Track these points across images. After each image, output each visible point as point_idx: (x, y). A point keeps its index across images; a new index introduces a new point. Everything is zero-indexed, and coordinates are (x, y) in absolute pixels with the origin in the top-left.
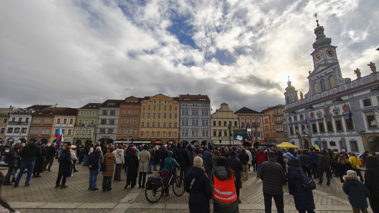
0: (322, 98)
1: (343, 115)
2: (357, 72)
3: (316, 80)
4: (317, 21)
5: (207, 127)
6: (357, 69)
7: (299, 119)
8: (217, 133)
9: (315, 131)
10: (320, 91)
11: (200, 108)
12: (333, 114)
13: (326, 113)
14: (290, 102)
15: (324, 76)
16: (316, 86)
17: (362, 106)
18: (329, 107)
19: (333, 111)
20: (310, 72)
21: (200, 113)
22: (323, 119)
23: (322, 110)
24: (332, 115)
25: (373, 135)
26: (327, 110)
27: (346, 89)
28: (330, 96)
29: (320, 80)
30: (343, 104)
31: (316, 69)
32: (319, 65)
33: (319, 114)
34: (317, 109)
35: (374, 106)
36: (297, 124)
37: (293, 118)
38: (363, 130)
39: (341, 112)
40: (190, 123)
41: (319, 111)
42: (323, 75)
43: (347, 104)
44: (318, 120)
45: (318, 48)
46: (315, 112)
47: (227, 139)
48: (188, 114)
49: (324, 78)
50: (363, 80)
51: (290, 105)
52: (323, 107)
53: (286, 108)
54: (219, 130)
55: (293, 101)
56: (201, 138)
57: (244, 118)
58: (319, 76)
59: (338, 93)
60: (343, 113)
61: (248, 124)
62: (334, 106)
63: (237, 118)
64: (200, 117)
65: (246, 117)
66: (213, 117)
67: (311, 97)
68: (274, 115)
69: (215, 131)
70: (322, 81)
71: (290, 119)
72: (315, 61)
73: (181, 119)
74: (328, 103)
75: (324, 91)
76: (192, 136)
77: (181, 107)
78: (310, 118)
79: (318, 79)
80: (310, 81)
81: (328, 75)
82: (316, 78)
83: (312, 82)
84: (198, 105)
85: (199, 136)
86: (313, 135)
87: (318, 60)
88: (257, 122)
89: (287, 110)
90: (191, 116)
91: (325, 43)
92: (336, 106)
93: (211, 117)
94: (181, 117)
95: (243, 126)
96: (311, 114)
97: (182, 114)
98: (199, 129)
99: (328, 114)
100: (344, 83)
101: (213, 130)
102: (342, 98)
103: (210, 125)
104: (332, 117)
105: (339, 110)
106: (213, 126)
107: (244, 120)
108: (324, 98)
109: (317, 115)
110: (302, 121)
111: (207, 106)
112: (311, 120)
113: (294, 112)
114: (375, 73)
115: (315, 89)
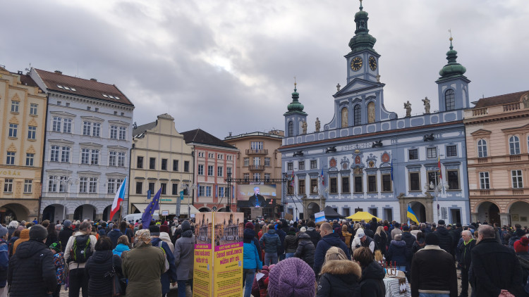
0: (351, 137)
1: (381, 168)
2: (407, 106)
3: (348, 103)
5: (120, 171)
6: (408, 102)
7: (307, 166)
8: (145, 187)
9: (334, 190)
10: (351, 123)
11: (107, 118)
12: (366, 166)
13: (356, 161)
14: (295, 133)
15: (361, 101)
16: (345, 113)
17: (406, 158)
18: (362, 153)
19: (367, 161)
20: (338, 86)
21: (105, 131)
22: (349, 171)
23: (351, 155)
24: (364, 167)
25: (414, 200)
26: (358, 158)
27: (390, 129)
28: (365, 135)
29: (353, 105)
30: (383, 152)
31: (350, 85)
32: (357, 80)
33: (345, 163)
34: (342, 152)
35: (421, 160)
36: (304, 175)
37: (296, 164)
38: (403, 192)
39: (378, 164)
40: (75, 155)
41: (345, 157)
42: (360, 98)
43: (388, 151)
44: (341, 172)
45: (358, 49)
46: (339, 159)
47: (167, 200)
48: (72, 132)
49: (361, 103)
50: (412, 121)
51: (293, 138)
52: (353, 152)
53: (283, 144)
54: (149, 179)
55: (301, 132)
56: (104, 199)
57: (204, 156)
58: (354, 99)
59: (379, 133)
60: (381, 165)
61: (210, 167)
62: (370, 153)
63: (190, 153)
64: (105, 144)
65: (206, 153)
66: (137, 146)
67: (335, 131)
68: (250, 152)
69: (140, 181)
70: (357, 109)
71: (290, 165)
72: (351, 71)
73: (47, 142)
74: (361, 146)
75: (358, 125)
76: (78, 191)
77: (51, 108)
78: (329, 167)
79: (350, 103)
80: (337, 102)
81: (366, 99)
82: (347, 100)
83: (340, 105)
84: (102, 109)
85: (97, 191)
86: (330, 197)
87: (355, 71)
88: (227, 166)
89: (286, 147)
90: (79, 137)
91: (368, 45)
92: (372, 153)
93: (134, 145)
94: (48, 137)
95: (200, 172)
96: (330, 161)
97: (51, 130)
98: (99, 174)
99: (358, 164)
100: (389, 119)
101: (136, 178)
102: (382, 142)
103: (128, 166)
104: (363, 169)
105: (376, 160)
106: (136, 167)
107: (204, 160)
108: (356, 137)
109: (341, 163)
110: (314, 170)
111: (125, 115)
112: (329, 172)
113: (301, 154)
114: (428, 114)
115: (344, 119)
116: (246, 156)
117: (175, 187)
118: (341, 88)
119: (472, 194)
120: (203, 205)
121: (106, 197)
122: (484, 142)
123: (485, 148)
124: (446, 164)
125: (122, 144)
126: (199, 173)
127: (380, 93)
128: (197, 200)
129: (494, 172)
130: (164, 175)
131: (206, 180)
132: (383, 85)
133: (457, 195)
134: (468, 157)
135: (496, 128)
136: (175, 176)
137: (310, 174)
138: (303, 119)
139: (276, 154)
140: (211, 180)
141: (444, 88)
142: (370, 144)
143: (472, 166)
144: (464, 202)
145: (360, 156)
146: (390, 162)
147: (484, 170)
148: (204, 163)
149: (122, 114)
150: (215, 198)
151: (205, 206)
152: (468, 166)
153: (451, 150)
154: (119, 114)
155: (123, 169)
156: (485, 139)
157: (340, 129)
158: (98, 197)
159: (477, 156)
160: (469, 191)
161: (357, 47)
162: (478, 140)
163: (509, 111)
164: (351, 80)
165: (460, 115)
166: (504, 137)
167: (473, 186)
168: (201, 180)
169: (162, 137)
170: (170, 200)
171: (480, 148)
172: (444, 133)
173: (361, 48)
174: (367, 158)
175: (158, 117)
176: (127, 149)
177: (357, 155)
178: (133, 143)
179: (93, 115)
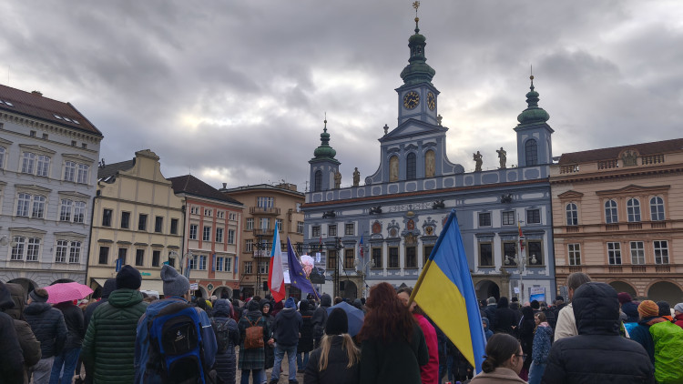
0: (402, 195)
2: (478, 158)
3: (399, 150)
4: (417, 20)
6: (478, 152)
7: (341, 232)
8: (113, 254)
9: (378, 265)
10: (404, 177)
11: (60, 149)
12: (422, 233)
13: (408, 227)
14: (324, 187)
15: (416, 148)
16: (394, 164)
17: (476, 225)
18: (417, 216)
19: (424, 226)
20: (386, 128)
22: (399, 240)
23: (402, 219)
24: (419, 234)
25: (485, 279)
26: (411, 222)
27: (454, 186)
28: (421, 192)
29: (406, 153)
30: (444, 215)
31: (402, 126)
32: (411, 121)
33: (393, 229)
34: (390, 215)
35: (494, 227)
37: (324, 228)
38: (471, 268)
39: (438, 230)
41: (393, 221)
42: (415, 144)
44: (388, 240)
45: (413, 82)
46: (385, 223)
48: (4, 167)
49: (417, 152)
50: (484, 177)
51: (322, 193)
52: (404, 214)
53: (307, 201)
54: (119, 242)
56: (49, 271)
57: (199, 213)
58: (407, 145)
59: (440, 190)
61: (206, 229)
62: (427, 216)
63: (180, 206)
64: (56, 188)
65: (202, 208)
66: (104, 193)
67: (380, 186)
69: (105, 245)
70: (411, 158)
71: (316, 229)
72: (402, 108)
74: (416, 206)
75: (412, 180)
76: (9, 258)
78: (371, 233)
79: (402, 150)
80: (384, 148)
81: (424, 146)
82: (398, 147)
83: (389, 152)
84: (52, 136)
85: (40, 260)
86: (372, 274)
87: (410, 109)
88: (230, 228)
89: (310, 205)
90: (15, 176)
91: (426, 78)
92: (431, 216)
93: (99, 192)
95: (192, 236)
96: (373, 226)
98: (44, 233)
99: (411, 231)
100: (453, 173)
101: (100, 241)
102: (444, 202)
103: (89, 223)
104: (419, 237)
105: (435, 226)
106: (100, 225)
107: (198, 218)
108: (409, 194)
109: (388, 229)
110: (349, 238)
111: (88, 147)
112: (371, 240)
113: (332, 215)
114: (503, 169)
115: (393, 172)
116: (250, 216)
117: (156, 255)
118: (389, 131)
119: (558, 271)
121: (53, 267)
122: (574, 207)
123: (575, 214)
124: (527, 233)
125: (82, 190)
127: (442, 139)
129: (585, 244)
130: (141, 238)
131: (200, 247)
132: (446, 129)
133: (540, 273)
134: (555, 225)
135: (589, 190)
136: (157, 240)
137: (344, 243)
138: (335, 169)
139: (290, 214)
140: (207, 248)
141: (525, 137)
142: (430, 205)
143: (560, 236)
144: (548, 282)
145: (414, 220)
147: (574, 242)
148: (197, 223)
149: (84, 145)
150: (212, 272)
151: (197, 284)
152: (553, 236)
153: (533, 216)
154: (79, 144)
155: (81, 227)
156: (575, 203)
157: (388, 183)
158: (40, 267)
159: (565, 223)
160: (555, 267)
161: (413, 78)
162: (567, 204)
163: (604, 170)
164: (404, 120)
165: (544, 172)
166: (598, 201)
167: (560, 261)
168: (193, 246)
169: (141, 182)
170: (149, 275)
171: (569, 214)
172: (523, 193)
173: (418, 81)
174: (423, 223)
175: (136, 153)
176: (89, 197)
177: (410, 219)
178: (98, 188)
179: (41, 144)
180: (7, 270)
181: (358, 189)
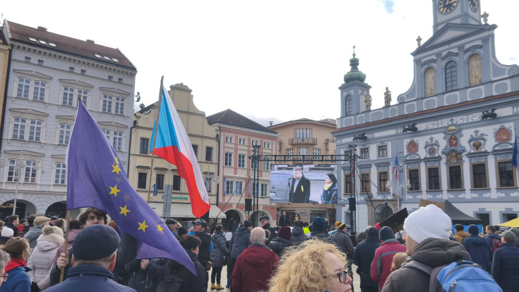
0: (441, 109)
1: (494, 151)
3: (435, 61)
7: (373, 155)
8: (151, 180)
9: (415, 186)
10: (441, 89)
11: (97, 84)
12: (468, 149)
13: (450, 143)
14: (354, 112)
15: (457, 54)
16: (430, 76)
18: (460, 130)
19: (470, 141)
20: (419, 40)
21: (95, 101)
22: (439, 158)
23: (442, 135)
24: (464, 151)
26: (453, 139)
27: (509, 91)
28: (464, 104)
29: (445, 62)
30: (498, 127)
31: (437, 34)
32: (448, 26)
33: (431, 148)
34: (426, 132)
36: (369, 166)
39: (490, 145)
40: (50, 133)
41: (432, 139)
42: (455, 51)
43: (507, 125)
44: (426, 160)
46: (422, 141)
47: (181, 198)
48: (46, 100)
49: (457, 59)
51: (352, 117)
52: (445, 130)
53: (338, 127)
54: (156, 169)
55: (363, 108)
57: (233, 141)
58: (444, 54)
59: (488, 99)
60: (496, 146)
61: (241, 157)
62: (474, 129)
63: (214, 136)
65: (236, 137)
66: (140, 123)
67: (415, 103)
68: (295, 142)
69: (143, 171)
70: (450, 67)
72: (438, 14)
73: (7, 113)
74: (459, 120)
75: (452, 91)
76: (53, 182)
77: (14, 66)
78: (406, 153)
79: (439, 60)
80: (417, 62)
81: (466, 51)
82: (434, 57)
83: (423, 65)
84: (90, 71)
86: (409, 197)
87: (446, 13)
89: (342, 130)
90: (56, 108)
92: (478, 129)
93: (135, 122)
94: (9, 105)
95: (228, 163)
96: (408, 145)
97: (15, 95)
99: (454, 148)
100: (507, 76)
101: (138, 167)
102: (496, 112)
103: (127, 151)
104: (463, 154)
105: (485, 140)
106: (138, 153)
107: (233, 146)
108: (449, 108)
109: (425, 148)
110: (383, 160)
111: (124, 81)
112: (407, 160)
113: (363, 138)
115: (428, 85)
116: (290, 147)
120: (231, 206)
125: (120, 120)
126: (226, 164)
127: (488, 39)
128: (224, 199)
131: (235, 173)
132: (494, 27)
137: (378, 165)
138: (365, 93)
139: (327, 144)
140: (242, 174)
142: (477, 116)
145: (457, 136)
146: (513, 141)
148: (232, 151)
149: (120, 79)
150: (248, 197)
151: (234, 208)
154: (115, 79)
157: (423, 98)
164: (440, 27)
168: (229, 172)
170: (185, 199)
174: (469, 138)
175: (171, 87)
176: (126, 127)
177: (452, 135)
178: (135, 119)
179: (78, 78)
180: (50, 193)
181: (390, 109)
